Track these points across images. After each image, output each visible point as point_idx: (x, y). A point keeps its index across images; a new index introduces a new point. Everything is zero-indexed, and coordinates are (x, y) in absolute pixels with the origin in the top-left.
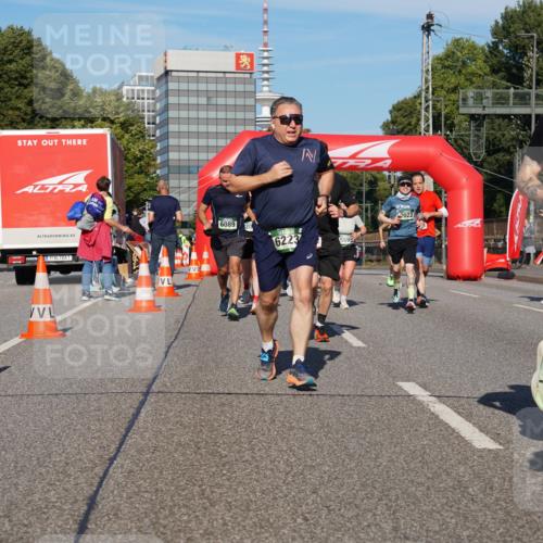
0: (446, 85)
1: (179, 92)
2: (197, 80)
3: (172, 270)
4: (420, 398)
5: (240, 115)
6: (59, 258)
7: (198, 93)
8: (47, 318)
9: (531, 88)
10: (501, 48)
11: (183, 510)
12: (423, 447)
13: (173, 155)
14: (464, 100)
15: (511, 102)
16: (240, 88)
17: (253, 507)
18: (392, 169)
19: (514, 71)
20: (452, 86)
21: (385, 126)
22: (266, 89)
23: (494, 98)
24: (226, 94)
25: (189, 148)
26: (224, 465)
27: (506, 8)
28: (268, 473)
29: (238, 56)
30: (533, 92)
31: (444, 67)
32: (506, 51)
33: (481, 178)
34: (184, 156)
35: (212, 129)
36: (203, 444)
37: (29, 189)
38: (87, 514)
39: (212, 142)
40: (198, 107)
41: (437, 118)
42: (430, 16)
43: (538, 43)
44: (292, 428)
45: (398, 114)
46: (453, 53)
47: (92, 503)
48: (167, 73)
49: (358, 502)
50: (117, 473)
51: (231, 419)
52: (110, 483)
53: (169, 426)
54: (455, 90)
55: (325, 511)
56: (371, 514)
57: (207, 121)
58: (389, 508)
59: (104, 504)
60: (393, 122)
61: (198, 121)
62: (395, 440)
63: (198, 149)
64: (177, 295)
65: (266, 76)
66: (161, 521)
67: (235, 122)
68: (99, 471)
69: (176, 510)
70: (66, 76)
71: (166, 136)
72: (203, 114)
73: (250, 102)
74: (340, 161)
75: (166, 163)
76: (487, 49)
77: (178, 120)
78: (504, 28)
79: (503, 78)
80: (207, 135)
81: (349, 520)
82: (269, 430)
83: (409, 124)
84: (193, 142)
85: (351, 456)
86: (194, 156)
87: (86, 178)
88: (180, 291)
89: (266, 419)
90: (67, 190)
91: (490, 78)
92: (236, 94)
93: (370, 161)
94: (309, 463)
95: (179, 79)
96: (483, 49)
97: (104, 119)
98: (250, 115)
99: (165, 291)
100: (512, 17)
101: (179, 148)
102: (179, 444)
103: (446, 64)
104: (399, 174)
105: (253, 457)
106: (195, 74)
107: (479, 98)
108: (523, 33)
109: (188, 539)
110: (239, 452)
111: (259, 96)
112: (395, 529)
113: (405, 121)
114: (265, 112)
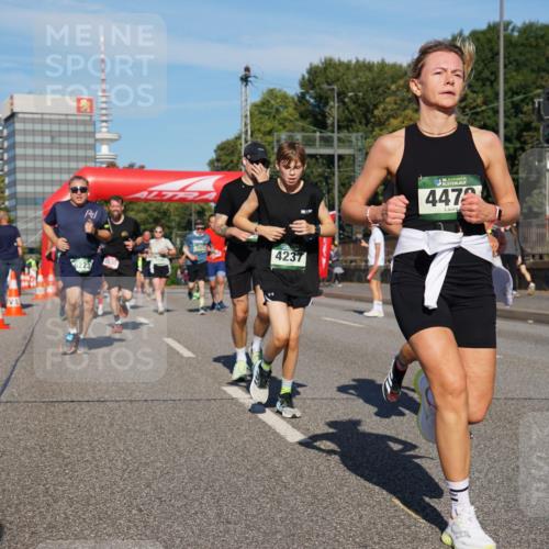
0: (262, 129)
1: (25, 132)
2: (42, 121)
3: (19, 292)
4: (242, 401)
5: (81, 153)
7: (42, 133)
9: (333, 132)
10: (308, 97)
11: (29, 507)
12: (244, 442)
13: (20, 189)
15: (318, 143)
16: (81, 128)
17: (93, 501)
19: (319, 117)
20: (268, 129)
21: (211, 163)
22: (104, 130)
23: (303, 140)
24: (68, 134)
25: (35, 182)
26: (66, 465)
27: (311, 64)
28: (107, 471)
29: (79, 101)
30: (335, 135)
31: (260, 112)
32: (312, 101)
34: (30, 189)
35: (56, 165)
36: (47, 448)
39: (56, 177)
40: (43, 145)
42: (247, 69)
43: (339, 95)
44: (128, 431)
45: (222, 153)
46: (268, 101)
48: (13, 115)
49: (186, 493)
51: (74, 423)
53: (17, 432)
54: (270, 133)
55: (157, 503)
56: (197, 503)
57: (52, 158)
58: (213, 497)
60: (218, 160)
61: (43, 158)
62: (219, 438)
63: (43, 183)
64: (25, 314)
65: (104, 118)
66: (8, 518)
67: (77, 159)
69: (21, 507)
71: (13, 171)
72: (47, 152)
73: (90, 141)
74: (170, 194)
75: (13, 196)
76: (296, 99)
77: (25, 157)
78: (309, 80)
79: (310, 123)
80: (52, 170)
81: (179, 509)
82: (108, 433)
83: (232, 162)
84: (39, 176)
85: (181, 454)
86: (39, 189)
88: (26, 310)
89: (106, 422)
91: (300, 123)
92: (77, 134)
93: (196, 194)
94: (144, 460)
95: (24, 121)
96: (293, 99)
98: (90, 153)
99: (14, 310)
100: (316, 72)
101: (26, 183)
102: (26, 448)
103: (263, 110)
105: (94, 458)
106: (39, 116)
108: (325, 86)
109: (33, 533)
110: (81, 453)
111: (98, 136)
112: (219, 515)
113: (228, 159)
114: (104, 150)
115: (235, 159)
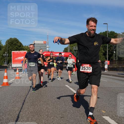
1: (36, 46)
2: (39, 45)
4: (68, 87)
6: (20, 68)
8: (18, 76)
14: (74, 48)
16: (44, 46)
17: (46, 102)
18: (64, 57)
21: (63, 51)
22: (48, 46)
24: (42, 46)
26: (42, 96)
28: (48, 97)
29: (44, 42)
33: (76, 58)
36: (39, 93)
37: (16, 59)
38: (24, 102)
40: (39, 48)
41: (70, 50)
44: (51, 91)
47: (24, 101)
48: (34, 44)
50: (28, 97)
52: (27, 98)
54: (72, 47)
55: (55, 102)
56: (61, 102)
58: (64, 102)
59: (26, 101)
60: (64, 51)
65: (48, 44)
68: (25, 97)
69: (36, 102)
70: (21, 44)
73: (46, 48)
77: (36, 50)
81: (59, 103)
87: (24, 57)
89: (48, 90)
90: (21, 59)
94: (53, 96)
97: (26, 50)
98: (45, 49)
104: (65, 57)
105: (46, 95)
107: (76, 48)
109: (37, 106)
110: (44, 94)
112: (65, 104)
113: (66, 50)
114: (48, 49)
115: (67, 50)
